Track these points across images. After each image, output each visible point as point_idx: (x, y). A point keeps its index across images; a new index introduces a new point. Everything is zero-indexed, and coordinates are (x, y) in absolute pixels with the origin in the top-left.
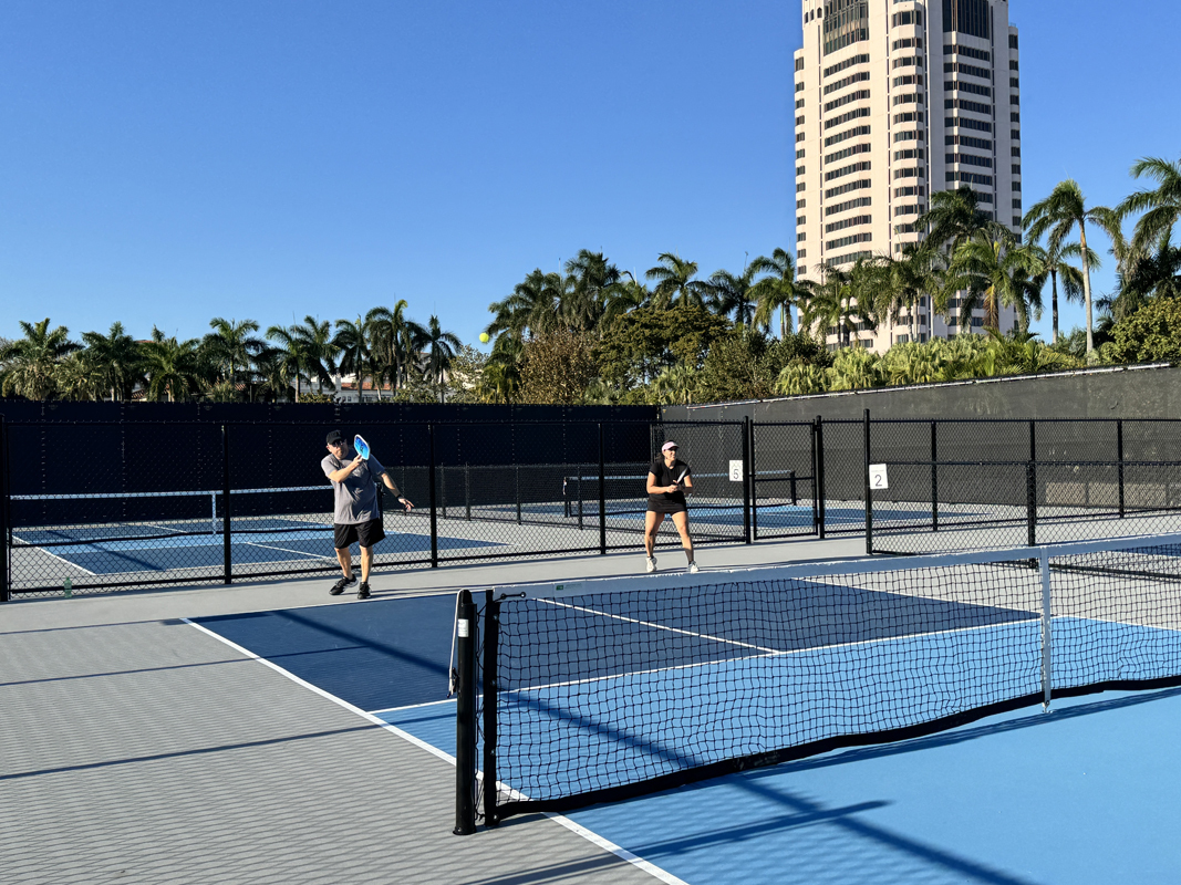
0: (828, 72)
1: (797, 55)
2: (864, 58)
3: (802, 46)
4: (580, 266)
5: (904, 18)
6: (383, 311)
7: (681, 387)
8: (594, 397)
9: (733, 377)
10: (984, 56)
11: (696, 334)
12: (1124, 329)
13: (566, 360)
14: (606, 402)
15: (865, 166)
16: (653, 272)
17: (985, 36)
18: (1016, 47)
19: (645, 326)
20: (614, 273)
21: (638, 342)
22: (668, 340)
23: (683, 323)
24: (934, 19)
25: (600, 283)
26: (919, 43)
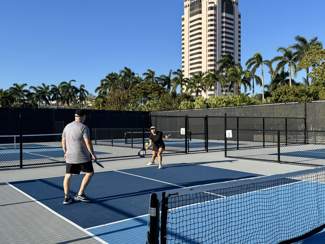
0: (191, 22)
1: (182, 17)
2: (200, 19)
3: (184, 15)
4: (123, 72)
5: (211, 8)
6: (65, 83)
7: (153, 107)
8: (127, 109)
9: (167, 104)
10: (232, 20)
11: (157, 92)
12: (275, 93)
13: (119, 98)
14: (131, 110)
15: (200, 48)
16: (145, 74)
17: (232, 14)
18: (240, 18)
19: (142, 89)
20: (133, 74)
21: (141, 94)
22: (149, 93)
23: (153, 88)
24: (219, 9)
25: (129, 77)
26: (215, 15)
